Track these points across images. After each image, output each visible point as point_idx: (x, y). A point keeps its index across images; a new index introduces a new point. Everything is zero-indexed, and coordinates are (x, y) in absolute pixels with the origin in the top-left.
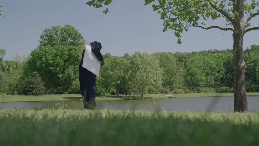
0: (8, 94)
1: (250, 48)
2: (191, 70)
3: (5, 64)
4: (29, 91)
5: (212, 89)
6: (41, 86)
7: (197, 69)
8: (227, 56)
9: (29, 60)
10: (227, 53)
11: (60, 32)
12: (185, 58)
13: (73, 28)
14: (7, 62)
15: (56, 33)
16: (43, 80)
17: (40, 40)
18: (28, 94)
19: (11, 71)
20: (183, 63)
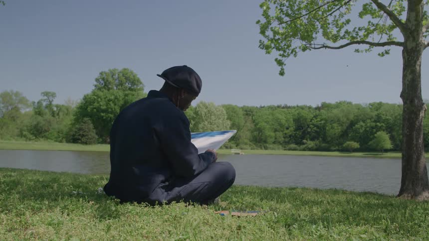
0: (56, 141)
1: (320, 105)
2: (259, 125)
3: (55, 109)
4: (79, 139)
5: (280, 146)
6: (93, 134)
7: (266, 124)
8: (297, 112)
9: (81, 104)
10: (298, 110)
11: (117, 75)
12: (252, 112)
13: (132, 73)
14: (57, 106)
15: (112, 76)
16: (95, 128)
17: (95, 83)
18: (77, 143)
19: (61, 117)
20: (251, 117)
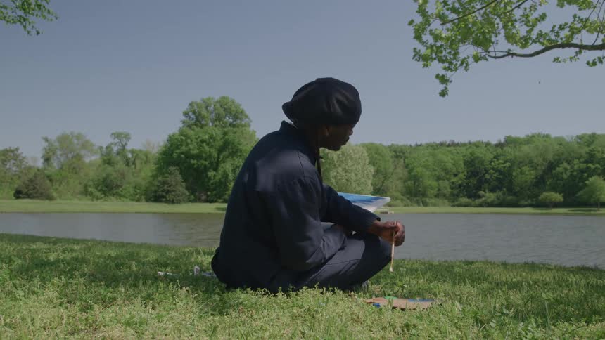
0: (132, 200)
1: (503, 141)
2: (415, 171)
3: (130, 156)
4: (163, 197)
5: (446, 201)
6: (181, 189)
7: (424, 170)
8: (470, 150)
9: (164, 149)
10: (470, 147)
11: (213, 106)
12: (404, 153)
13: (233, 102)
14: (132, 152)
15: (206, 108)
16: (185, 180)
17: (183, 118)
18: (161, 202)
19: (138, 166)
20: (402, 160)
